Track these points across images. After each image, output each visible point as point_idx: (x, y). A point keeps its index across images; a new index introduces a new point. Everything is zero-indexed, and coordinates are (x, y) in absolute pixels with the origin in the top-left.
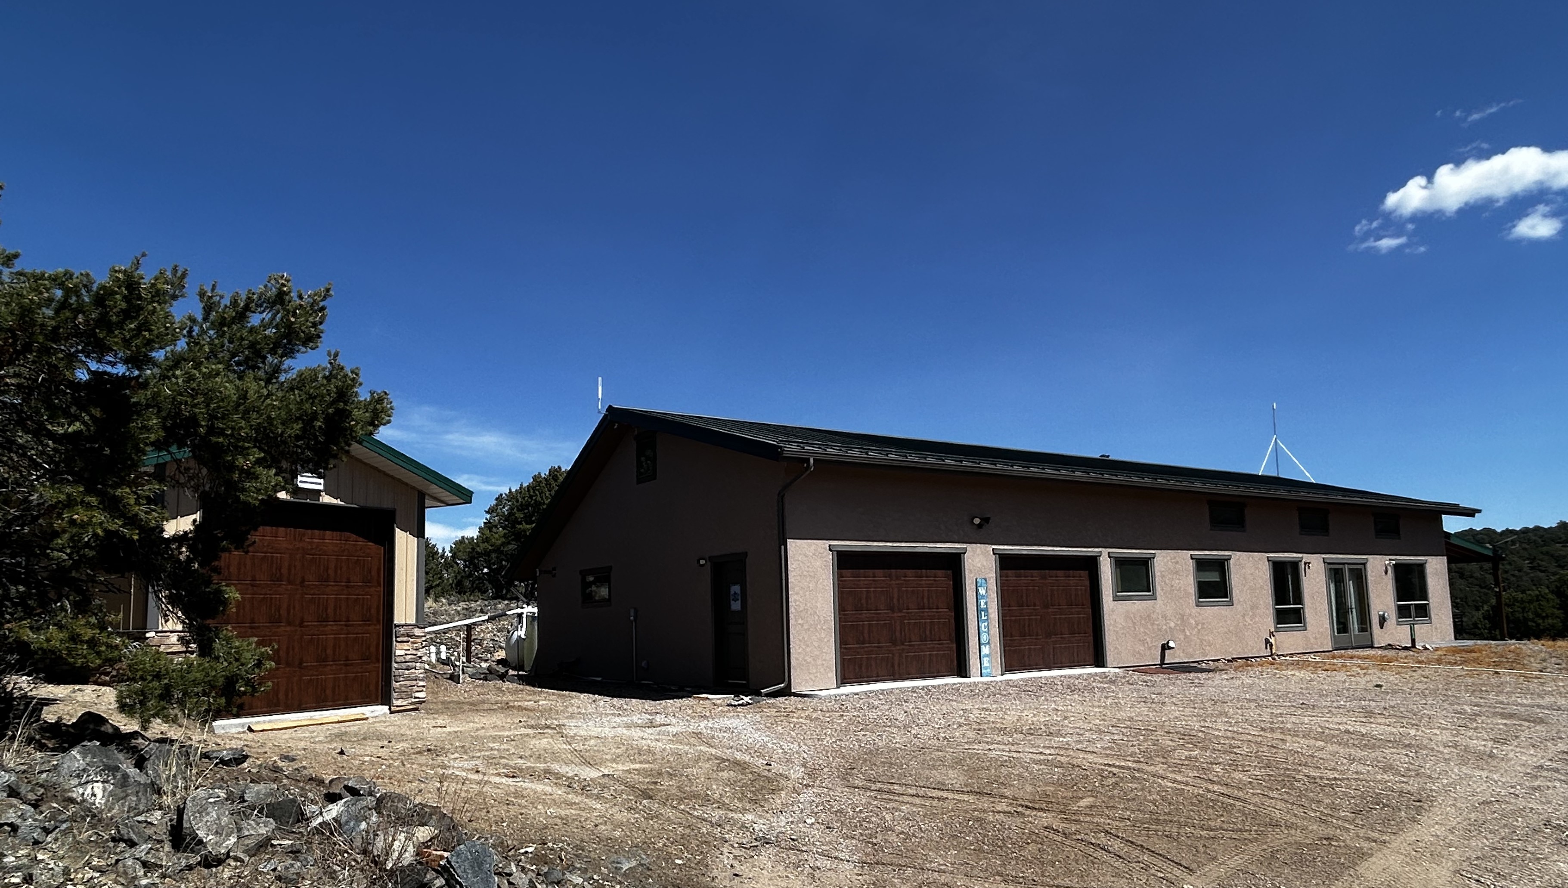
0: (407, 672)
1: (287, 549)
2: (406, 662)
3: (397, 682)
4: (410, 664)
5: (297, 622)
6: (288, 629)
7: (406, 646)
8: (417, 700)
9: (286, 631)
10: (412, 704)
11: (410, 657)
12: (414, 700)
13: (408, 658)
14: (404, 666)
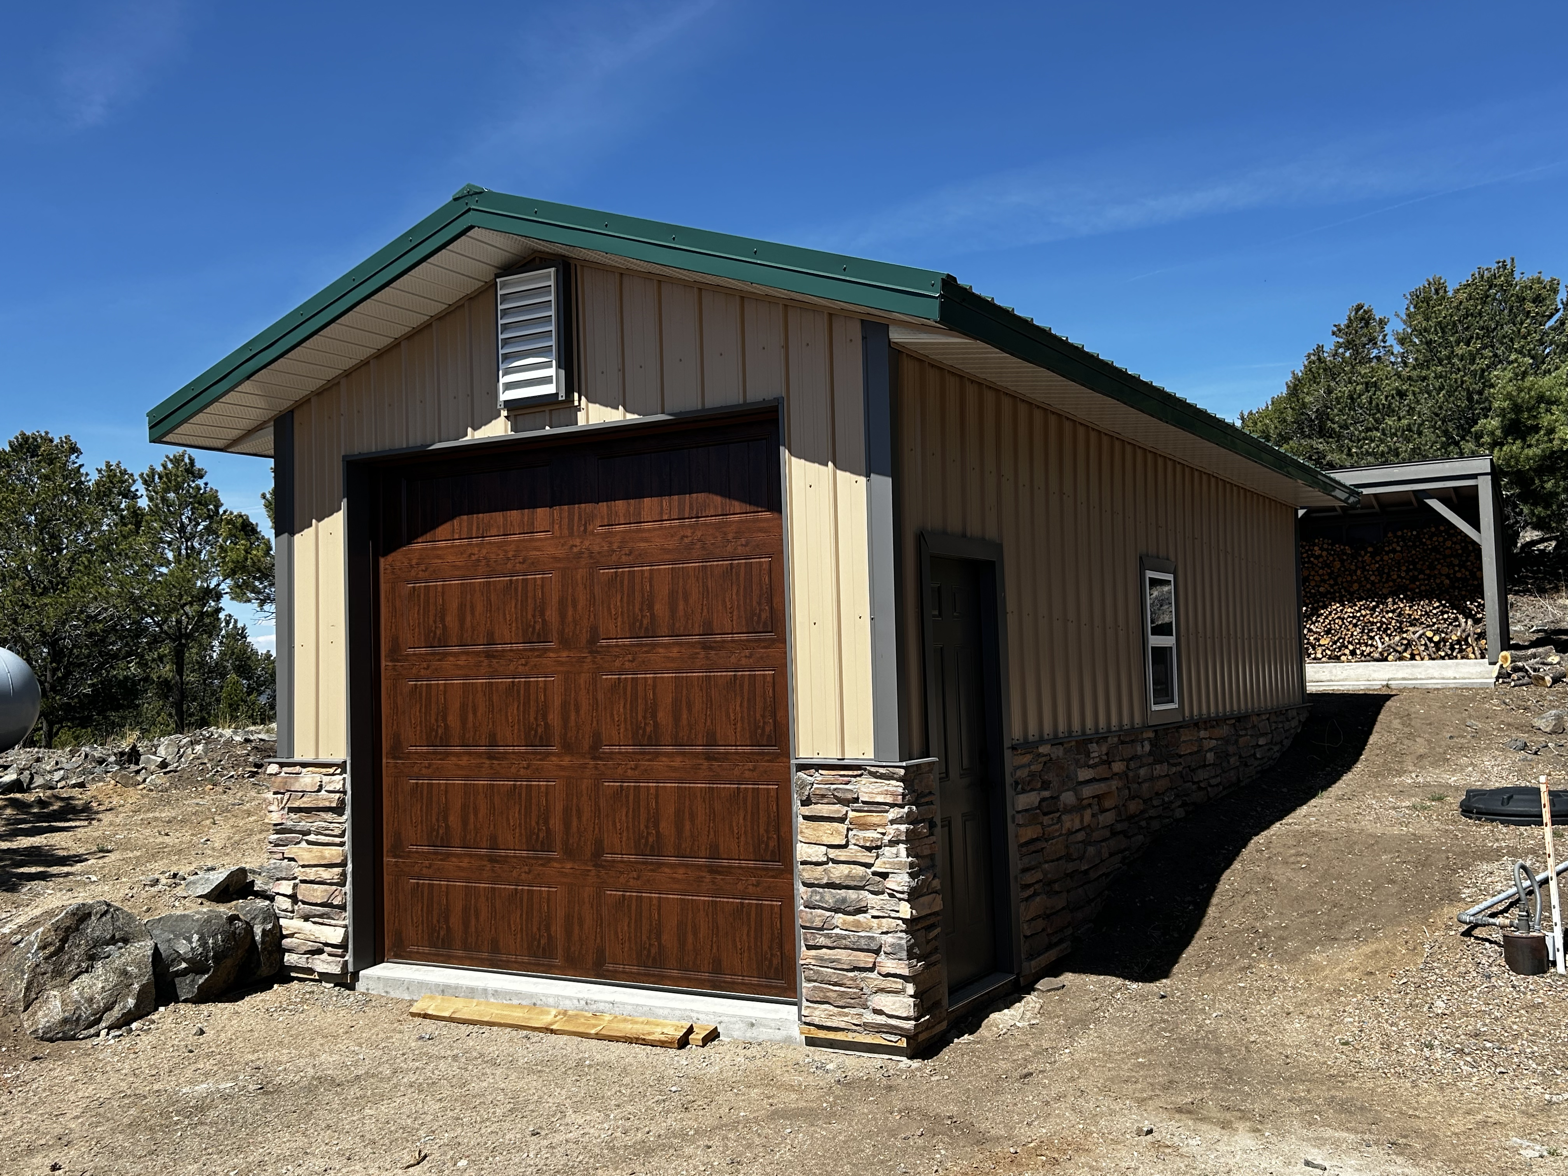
0: (839, 918)
1: (556, 559)
2: (831, 885)
3: (809, 947)
4: (852, 894)
5: (586, 744)
6: (566, 761)
7: (833, 833)
8: (881, 1019)
9: (562, 768)
10: (867, 1027)
11: (845, 869)
12: (869, 1017)
13: (838, 872)
14: (830, 896)
